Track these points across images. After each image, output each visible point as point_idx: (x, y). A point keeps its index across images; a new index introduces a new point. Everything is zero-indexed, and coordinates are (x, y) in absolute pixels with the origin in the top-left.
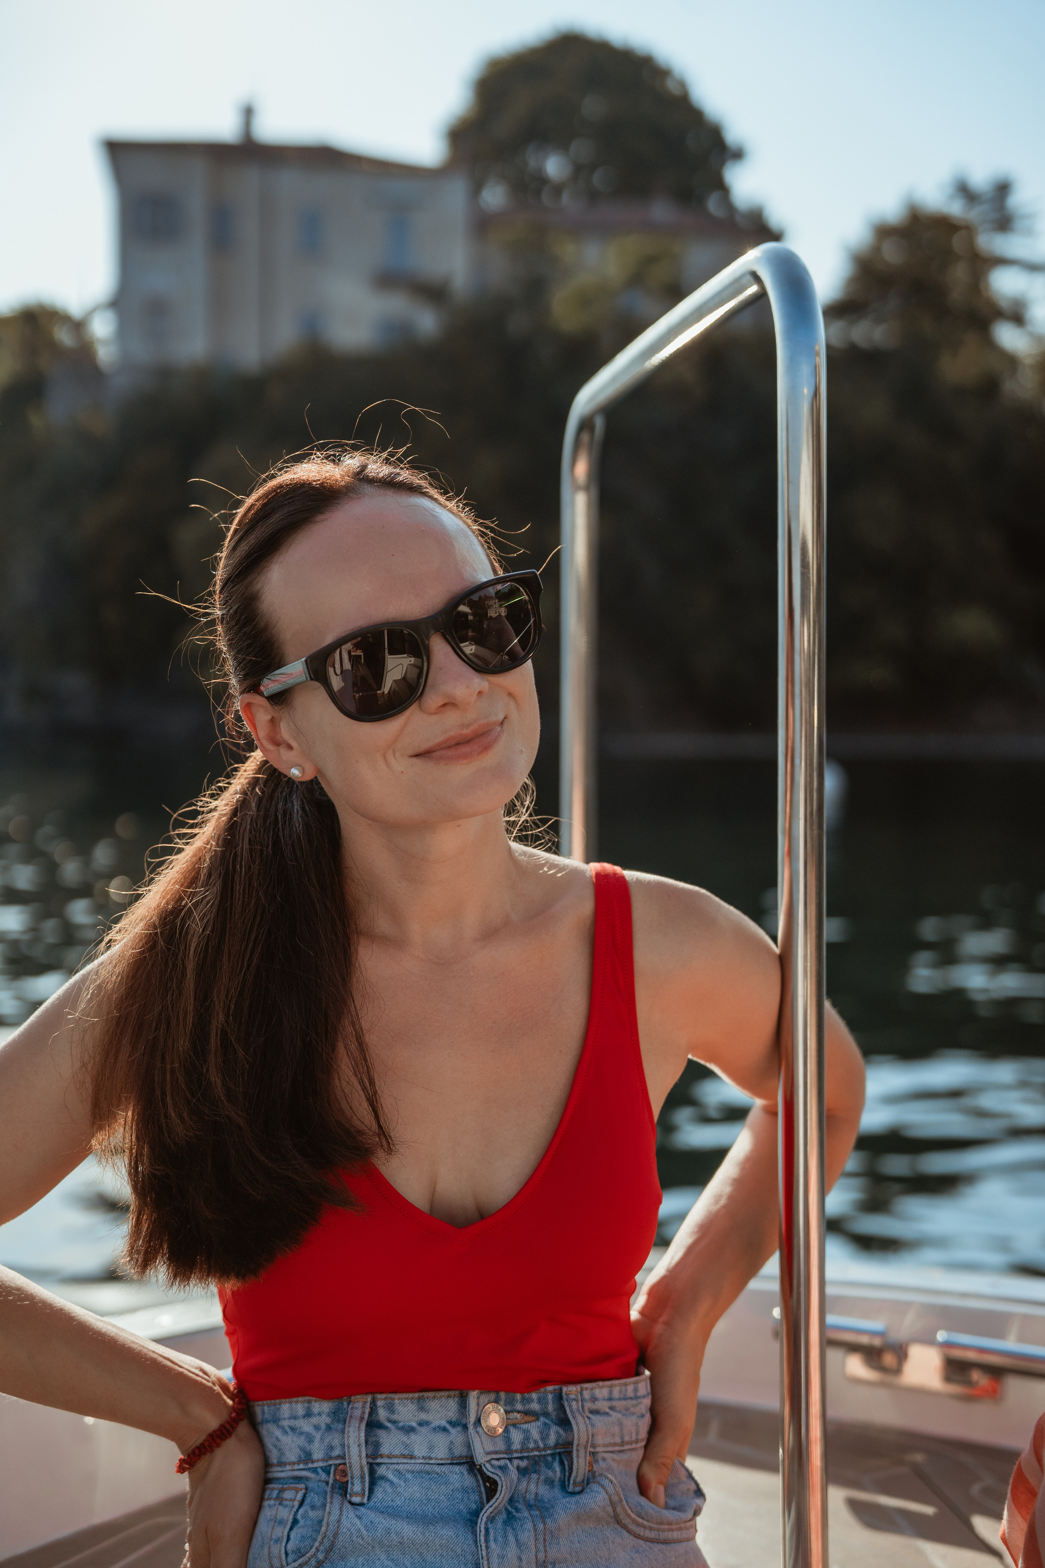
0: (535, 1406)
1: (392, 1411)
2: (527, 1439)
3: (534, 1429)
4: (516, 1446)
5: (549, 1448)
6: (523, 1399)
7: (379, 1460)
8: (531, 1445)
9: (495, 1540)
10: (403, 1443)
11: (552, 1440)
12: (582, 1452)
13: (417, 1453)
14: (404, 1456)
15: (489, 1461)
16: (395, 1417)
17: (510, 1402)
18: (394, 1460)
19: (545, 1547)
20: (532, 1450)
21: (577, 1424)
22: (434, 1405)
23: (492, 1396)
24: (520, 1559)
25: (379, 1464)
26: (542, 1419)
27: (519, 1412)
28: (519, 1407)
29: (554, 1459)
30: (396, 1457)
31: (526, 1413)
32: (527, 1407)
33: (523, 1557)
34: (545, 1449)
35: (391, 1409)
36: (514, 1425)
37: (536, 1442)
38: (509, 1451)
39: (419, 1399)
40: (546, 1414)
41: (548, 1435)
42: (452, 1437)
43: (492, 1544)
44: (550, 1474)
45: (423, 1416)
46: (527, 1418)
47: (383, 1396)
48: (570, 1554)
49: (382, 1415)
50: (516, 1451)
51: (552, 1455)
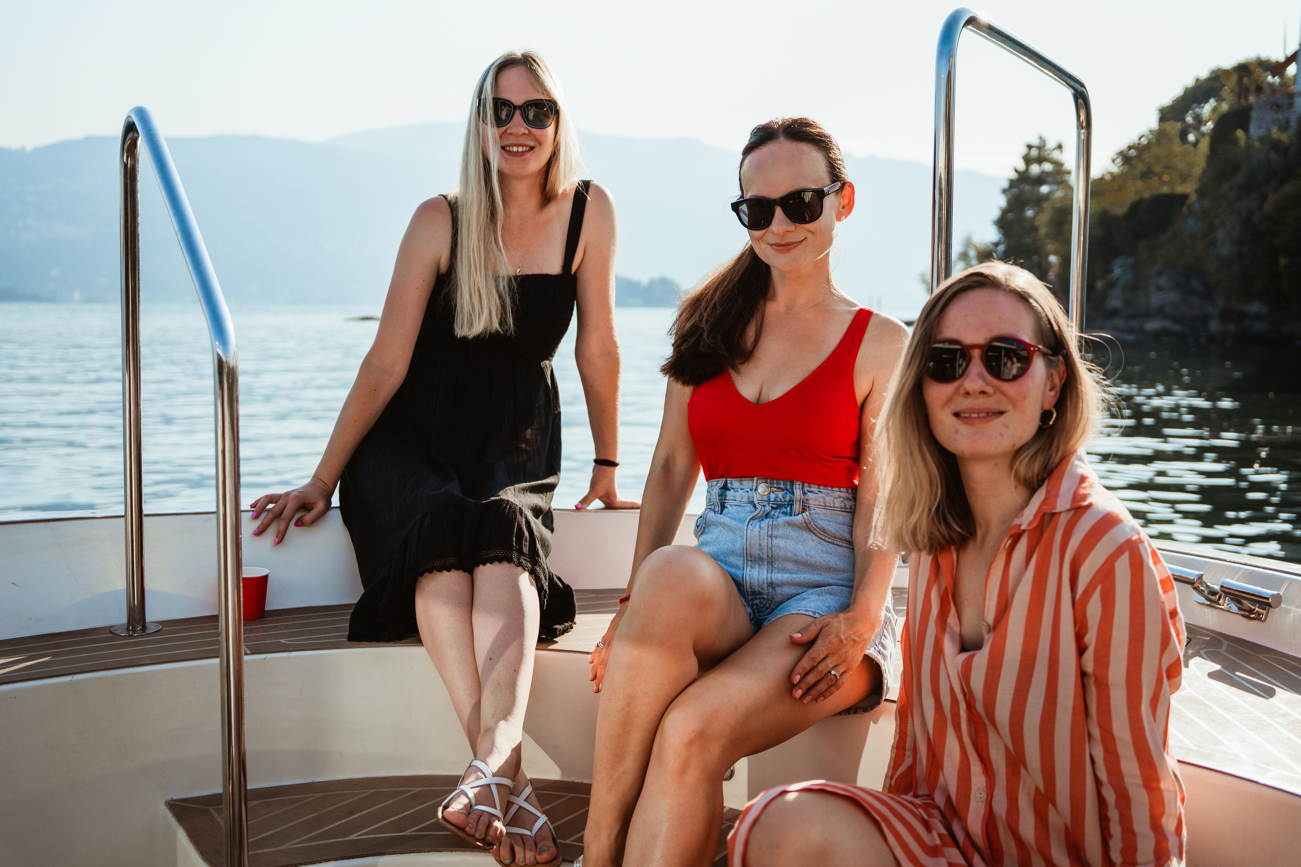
0: (782, 486)
1: (732, 485)
2: (777, 497)
3: (780, 494)
4: (772, 499)
5: (787, 502)
6: (777, 483)
7: (726, 501)
8: (778, 500)
9: (751, 525)
10: (733, 495)
11: (788, 499)
12: (798, 503)
13: (737, 499)
14: (733, 500)
15: (758, 503)
16: (733, 487)
17: (772, 483)
18: (730, 501)
19: (772, 530)
20: (779, 501)
21: (796, 492)
22: (745, 483)
23: (764, 481)
24: (760, 532)
25: (726, 502)
26: (785, 491)
27: (775, 488)
28: (775, 486)
29: (788, 506)
30: (731, 500)
31: (779, 488)
32: (779, 486)
33: (761, 532)
34: (784, 502)
35: (731, 483)
36: (773, 492)
37: (780, 499)
38: (769, 501)
39: (740, 480)
40: (787, 490)
41: (786, 497)
42: (749, 494)
43: (749, 526)
44: (785, 510)
45: (741, 487)
46: (778, 490)
47: (730, 479)
48: (784, 535)
49: (729, 485)
50: (772, 501)
51: (788, 504)
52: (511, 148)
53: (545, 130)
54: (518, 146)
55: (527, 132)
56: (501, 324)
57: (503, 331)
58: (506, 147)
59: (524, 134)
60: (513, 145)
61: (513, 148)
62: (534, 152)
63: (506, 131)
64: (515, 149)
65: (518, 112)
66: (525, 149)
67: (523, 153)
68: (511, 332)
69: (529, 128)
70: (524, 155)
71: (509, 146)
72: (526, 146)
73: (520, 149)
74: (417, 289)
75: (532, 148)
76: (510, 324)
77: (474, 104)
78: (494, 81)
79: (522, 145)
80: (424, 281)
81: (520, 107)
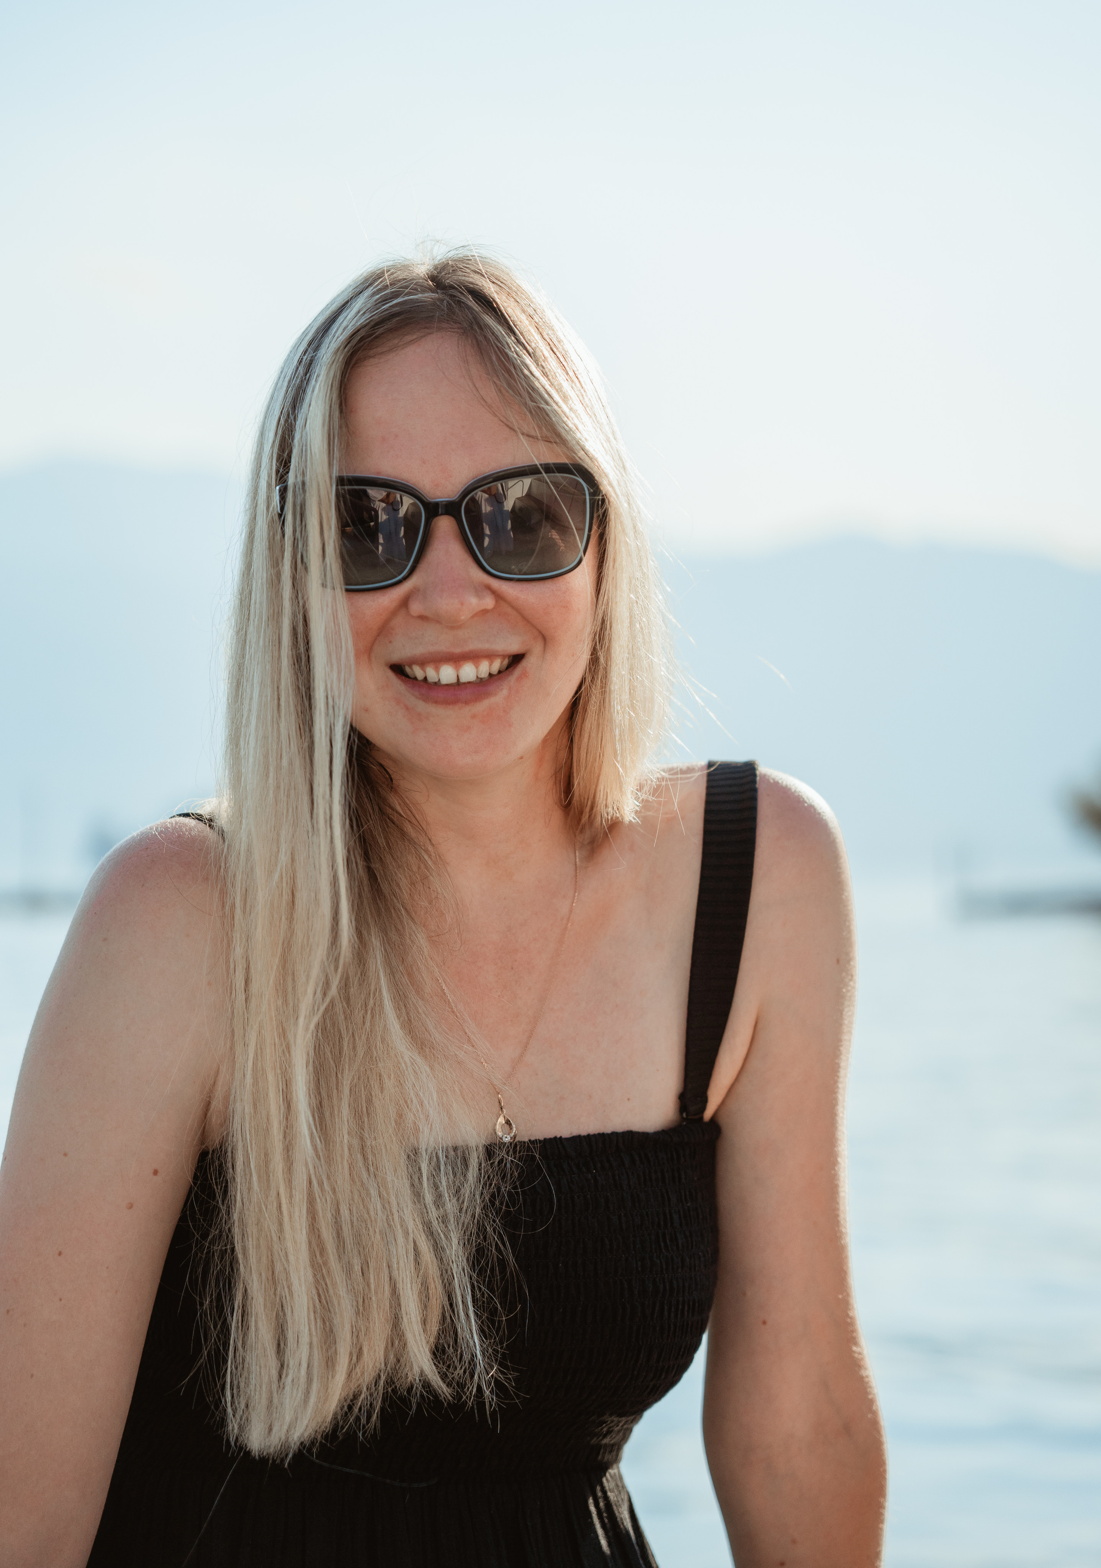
52: (431, 674)
53: (561, 582)
54: (456, 659)
55: (489, 602)
56: (438, 1353)
57: (449, 1385)
58: (410, 666)
59: (485, 612)
60: (438, 660)
61: (437, 670)
62: (524, 675)
63: (405, 603)
64: (447, 674)
65: (444, 525)
66: (485, 668)
67: (483, 685)
68: (479, 1388)
69: (495, 584)
70: (487, 695)
71: (423, 663)
72: (490, 656)
73: (469, 672)
74: (130, 1206)
75: (516, 659)
76: (473, 1356)
77: (262, 506)
78: (337, 414)
79: (474, 657)
80: (156, 1172)
81: (451, 508)
